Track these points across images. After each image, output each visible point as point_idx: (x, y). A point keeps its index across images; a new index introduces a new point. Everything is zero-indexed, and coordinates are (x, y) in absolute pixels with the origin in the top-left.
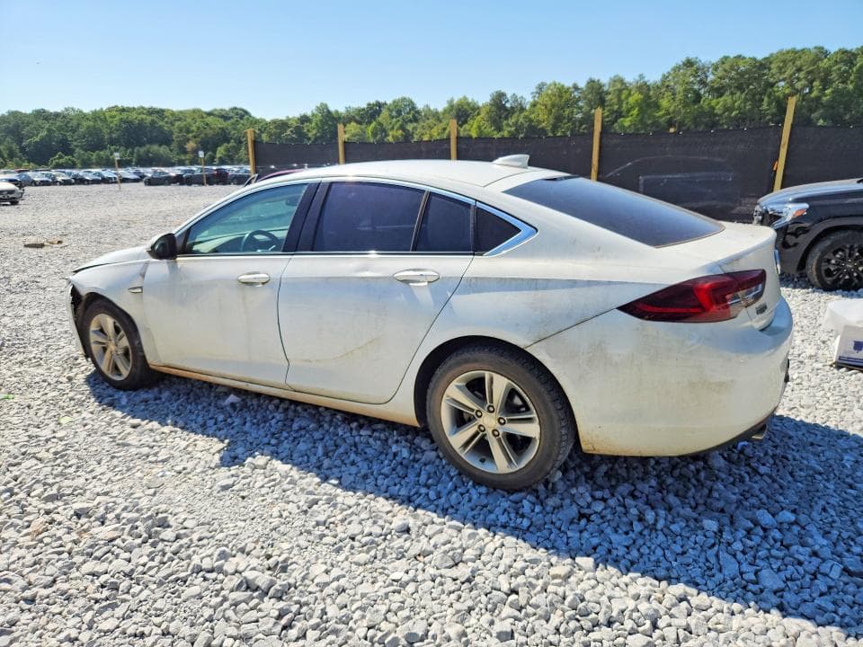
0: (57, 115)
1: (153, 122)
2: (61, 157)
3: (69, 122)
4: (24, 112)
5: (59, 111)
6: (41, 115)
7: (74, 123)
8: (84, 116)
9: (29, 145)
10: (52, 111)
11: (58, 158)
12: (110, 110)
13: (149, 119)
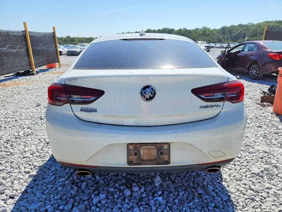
0: (245, 25)
1: (278, 26)
2: (242, 39)
3: (248, 28)
4: (235, 25)
5: (246, 24)
6: (240, 26)
7: (250, 28)
8: (254, 25)
9: (233, 36)
10: (244, 24)
11: (241, 40)
12: (263, 22)
13: (277, 25)
